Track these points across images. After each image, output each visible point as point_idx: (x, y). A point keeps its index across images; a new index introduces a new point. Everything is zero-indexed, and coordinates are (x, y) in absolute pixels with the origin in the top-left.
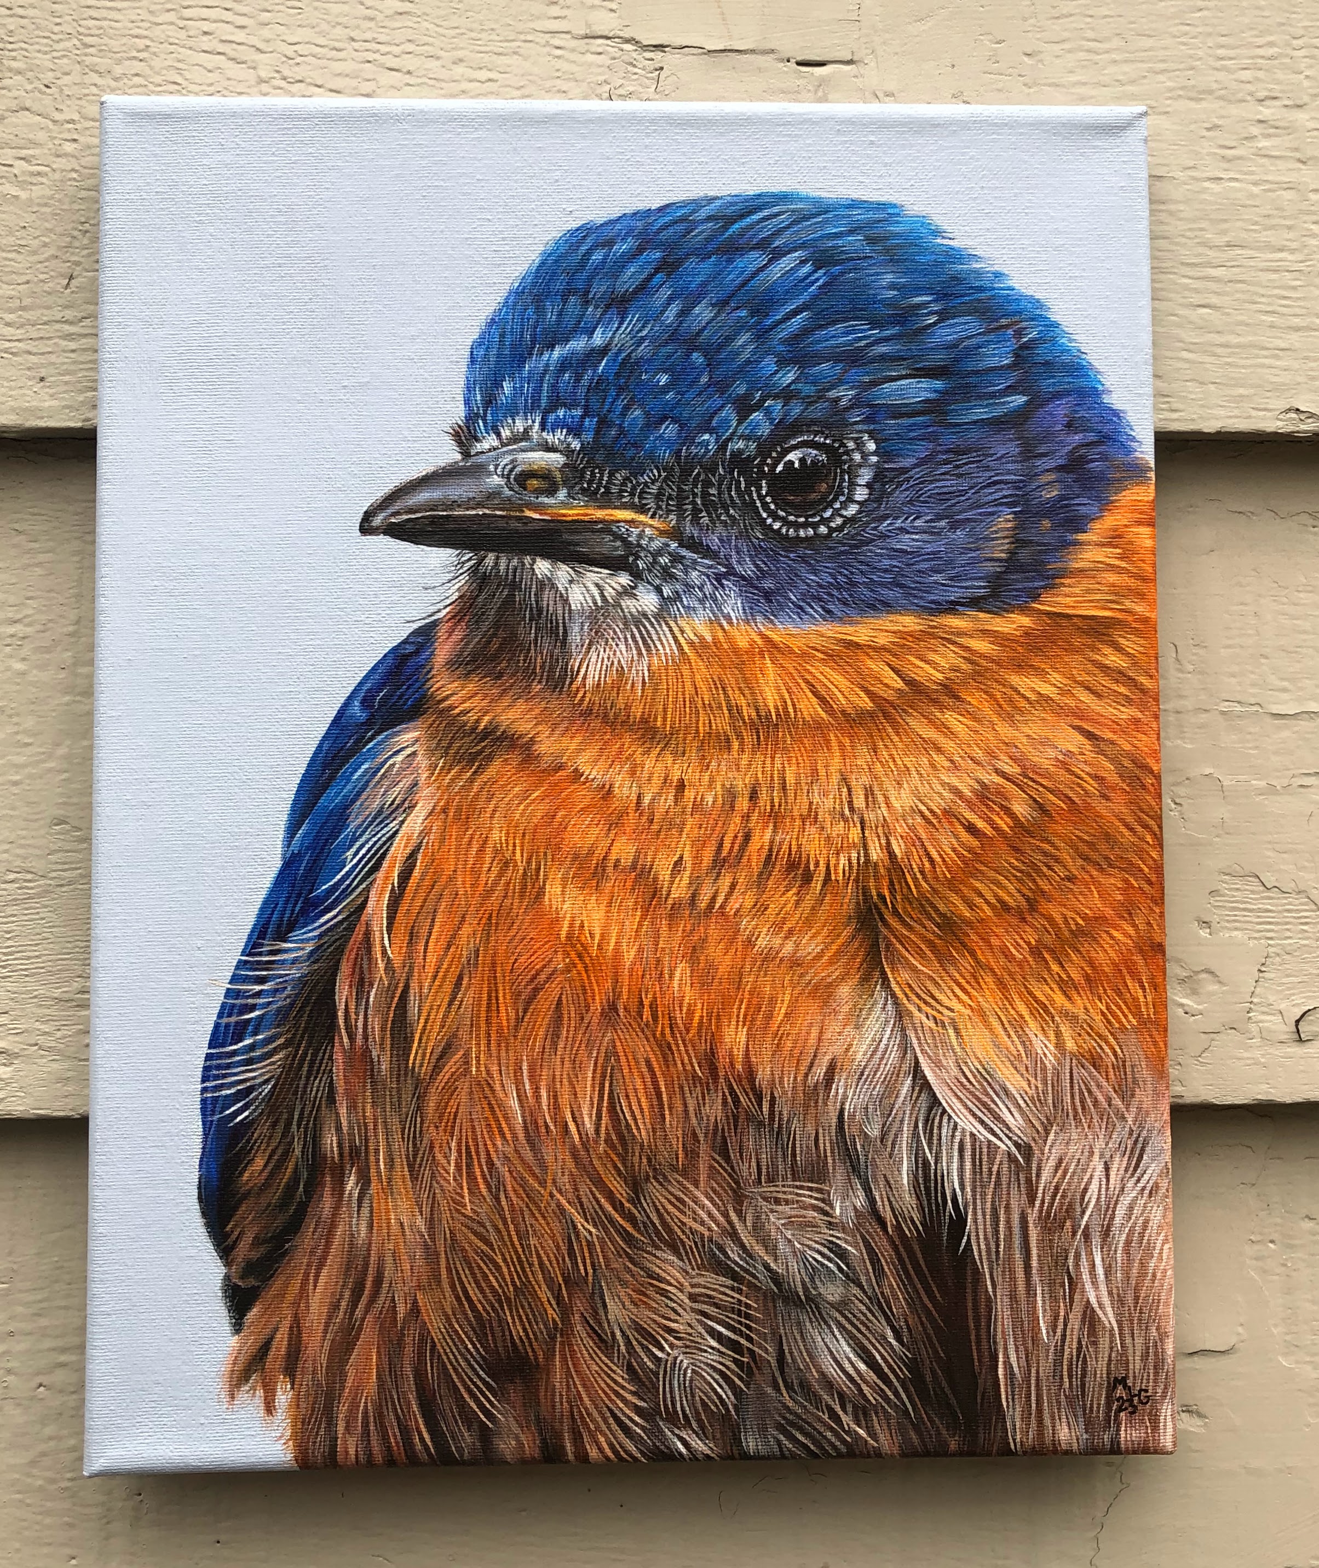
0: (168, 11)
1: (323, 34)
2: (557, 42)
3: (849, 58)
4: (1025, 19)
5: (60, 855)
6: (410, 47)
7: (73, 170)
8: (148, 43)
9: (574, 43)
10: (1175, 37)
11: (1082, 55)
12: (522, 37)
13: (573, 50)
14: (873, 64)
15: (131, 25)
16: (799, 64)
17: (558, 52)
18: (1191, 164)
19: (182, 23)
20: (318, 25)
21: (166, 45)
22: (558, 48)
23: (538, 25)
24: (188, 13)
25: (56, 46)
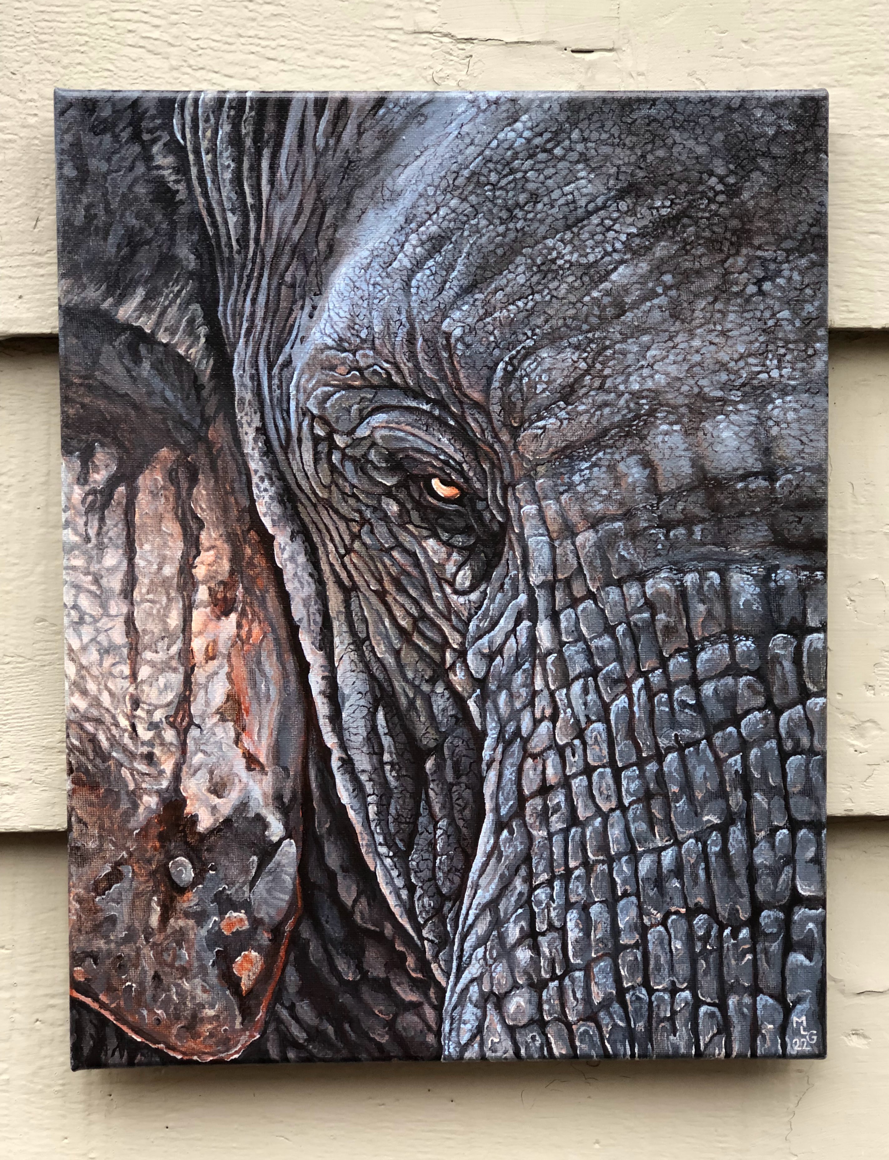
0: (102, 14)
1: (218, 32)
2: (393, 37)
3: (611, 47)
4: (743, 14)
5: (41, 644)
6: (283, 42)
7: (35, 138)
8: (87, 39)
9: (404, 38)
10: (856, 25)
11: (785, 41)
12: (367, 33)
13: (405, 43)
14: (629, 51)
15: (73, 25)
16: (573, 51)
17: (394, 45)
18: (866, 124)
19: (112, 24)
20: (214, 24)
21: (100, 41)
22: (393, 41)
23: (378, 23)
24: (116, 15)
25: (18, 43)
